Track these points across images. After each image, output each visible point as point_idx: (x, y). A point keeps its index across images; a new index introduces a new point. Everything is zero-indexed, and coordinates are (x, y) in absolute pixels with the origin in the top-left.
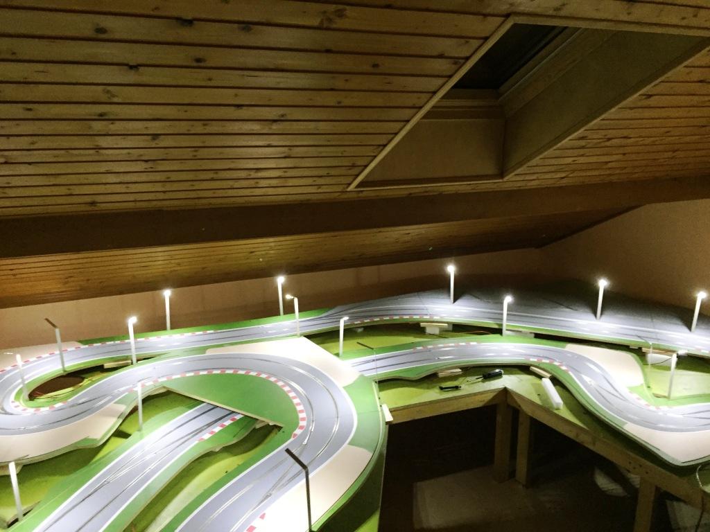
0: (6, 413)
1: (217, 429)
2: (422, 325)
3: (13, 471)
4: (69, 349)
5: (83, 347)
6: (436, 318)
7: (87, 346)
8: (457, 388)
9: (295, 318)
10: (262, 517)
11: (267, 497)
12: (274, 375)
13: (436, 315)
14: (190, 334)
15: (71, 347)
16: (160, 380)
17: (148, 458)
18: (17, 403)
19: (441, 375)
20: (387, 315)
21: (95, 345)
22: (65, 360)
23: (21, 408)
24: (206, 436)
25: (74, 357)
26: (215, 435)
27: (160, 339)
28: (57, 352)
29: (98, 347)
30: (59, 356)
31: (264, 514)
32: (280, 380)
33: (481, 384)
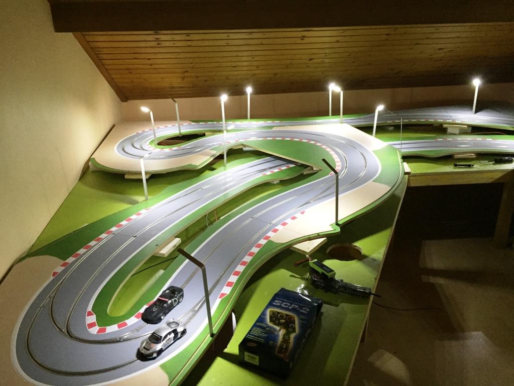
0: (144, 150)
1: (276, 170)
2: (445, 126)
3: (144, 178)
4: (184, 124)
5: (193, 123)
6: (457, 122)
7: (195, 123)
8: (469, 166)
9: (340, 118)
10: (303, 213)
11: (307, 203)
12: (319, 142)
13: (458, 120)
14: (263, 122)
15: (186, 124)
16: (240, 141)
17: (228, 180)
18: (150, 146)
19: (456, 156)
20: (415, 119)
21: (201, 123)
22: (181, 128)
23: (152, 148)
24: (268, 173)
25: (187, 128)
26: (274, 174)
27: (242, 123)
28: (177, 125)
29: (202, 124)
30: (178, 127)
31: (304, 212)
32: (323, 145)
33: (492, 166)
